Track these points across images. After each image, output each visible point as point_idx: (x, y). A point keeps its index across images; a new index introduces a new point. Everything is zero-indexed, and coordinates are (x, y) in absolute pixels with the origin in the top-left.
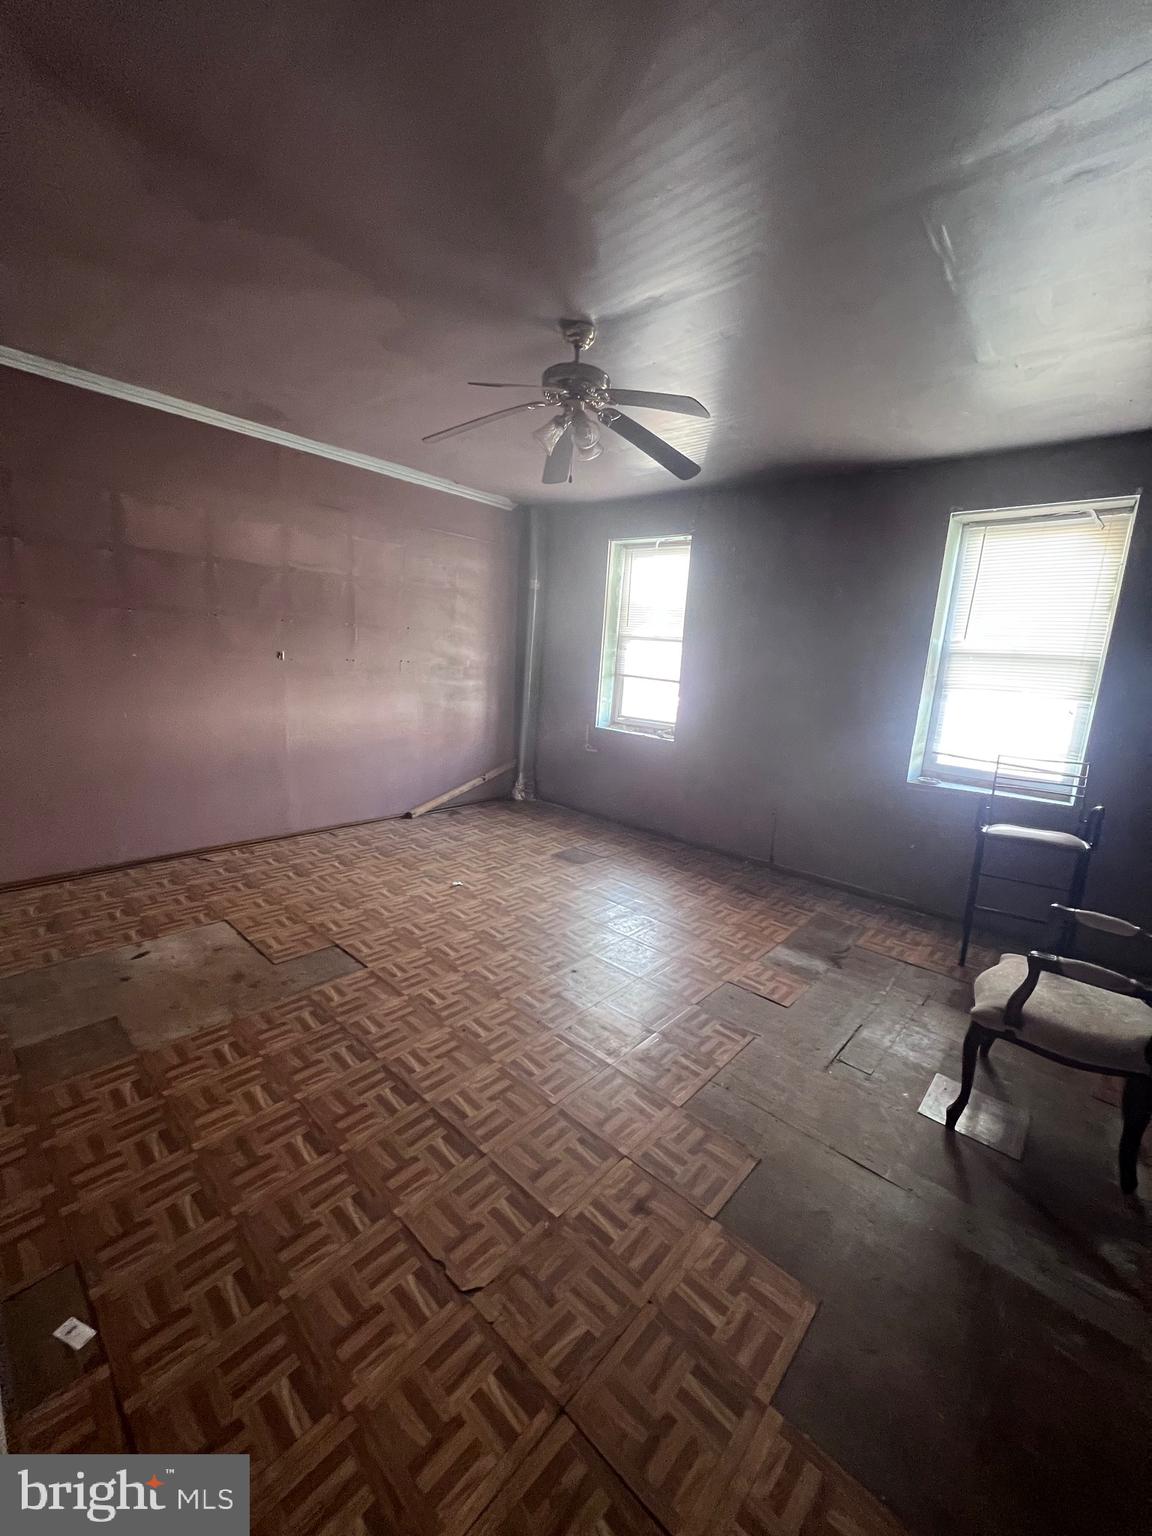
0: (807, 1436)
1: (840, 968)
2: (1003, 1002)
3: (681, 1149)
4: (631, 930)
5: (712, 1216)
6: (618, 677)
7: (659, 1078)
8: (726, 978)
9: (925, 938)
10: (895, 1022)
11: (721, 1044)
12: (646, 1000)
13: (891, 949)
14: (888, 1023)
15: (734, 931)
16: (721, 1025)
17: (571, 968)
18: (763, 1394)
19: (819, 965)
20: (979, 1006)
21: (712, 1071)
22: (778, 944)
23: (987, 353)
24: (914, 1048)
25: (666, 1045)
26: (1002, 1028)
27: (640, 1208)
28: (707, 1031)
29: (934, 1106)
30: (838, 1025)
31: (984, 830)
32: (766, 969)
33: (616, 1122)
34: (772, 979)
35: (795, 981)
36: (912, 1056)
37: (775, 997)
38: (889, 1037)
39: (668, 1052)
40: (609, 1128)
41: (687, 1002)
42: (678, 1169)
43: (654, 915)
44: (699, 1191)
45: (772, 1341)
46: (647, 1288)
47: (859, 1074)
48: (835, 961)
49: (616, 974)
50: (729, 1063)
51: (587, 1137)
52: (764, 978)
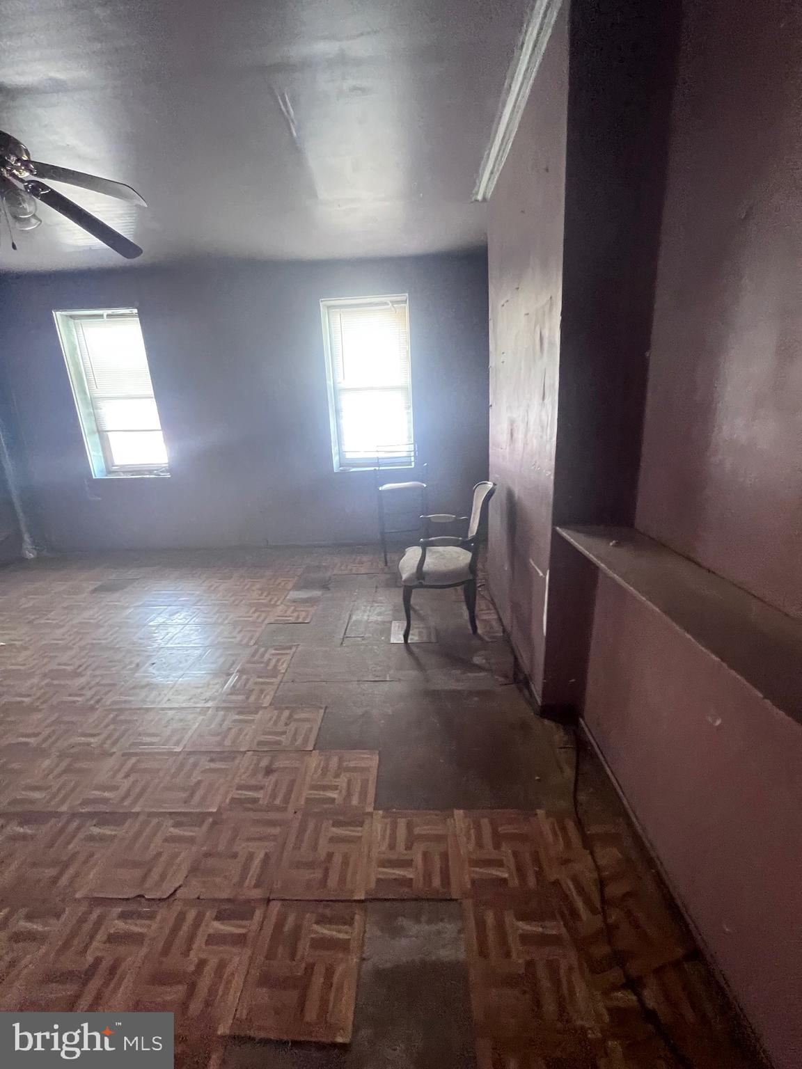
0: (394, 810)
1: (329, 590)
2: (415, 570)
3: (280, 728)
4: (187, 619)
5: (311, 749)
6: (101, 433)
7: (248, 698)
8: (266, 622)
9: (365, 559)
10: (366, 606)
11: (278, 660)
12: (219, 657)
13: (351, 570)
14: (363, 608)
15: (260, 592)
16: (275, 650)
17: (151, 662)
18: (370, 809)
19: (317, 593)
20: (404, 576)
21: (280, 677)
22: (290, 590)
23: (322, 194)
24: (379, 614)
25: (244, 677)
26: (416, 583)
27: (269, 771)
28: (267, 656)
29: (397, 638)
30: (339, 620)
31: (380, 489)
32: (288, 607)
33: (231, 736)
34: (294, 611)
35: (309, 607)
36: (379, 619)
37: (300, 620)
38: (366, 614)
39: (248, 680)
40: (228, 743)
41: (247, 645)
42: (282, 738)
43: (199, 604)
44: (299, 741)
45: (365, 783)
46: (291, 809)
47: (359, 639)
48: (325, 586)
49: (188, 652)
50: (289, 667)
51: (214, 756)
52: (289, 613)
